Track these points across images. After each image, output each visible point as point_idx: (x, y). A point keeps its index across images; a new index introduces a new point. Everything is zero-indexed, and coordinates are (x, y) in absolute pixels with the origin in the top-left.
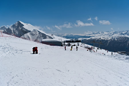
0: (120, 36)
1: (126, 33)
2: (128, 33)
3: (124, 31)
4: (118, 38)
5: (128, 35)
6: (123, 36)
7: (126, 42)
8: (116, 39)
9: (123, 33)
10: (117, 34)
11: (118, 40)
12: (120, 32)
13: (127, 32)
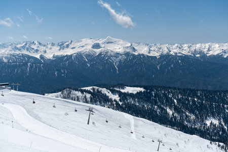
0: (13, 52)
1: (24, 47)
2: (27, 46)
3: (20, 43)
4: (9, 56)
5: (27, 50)
6: (18, 52)
7: (26, 64)
8: (5, 60)
9: (19, 46)
10: (6, 49)
11: (9, 61)
12: (11, 45)
13: (26, 44)
